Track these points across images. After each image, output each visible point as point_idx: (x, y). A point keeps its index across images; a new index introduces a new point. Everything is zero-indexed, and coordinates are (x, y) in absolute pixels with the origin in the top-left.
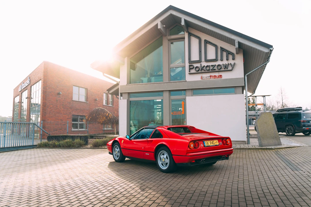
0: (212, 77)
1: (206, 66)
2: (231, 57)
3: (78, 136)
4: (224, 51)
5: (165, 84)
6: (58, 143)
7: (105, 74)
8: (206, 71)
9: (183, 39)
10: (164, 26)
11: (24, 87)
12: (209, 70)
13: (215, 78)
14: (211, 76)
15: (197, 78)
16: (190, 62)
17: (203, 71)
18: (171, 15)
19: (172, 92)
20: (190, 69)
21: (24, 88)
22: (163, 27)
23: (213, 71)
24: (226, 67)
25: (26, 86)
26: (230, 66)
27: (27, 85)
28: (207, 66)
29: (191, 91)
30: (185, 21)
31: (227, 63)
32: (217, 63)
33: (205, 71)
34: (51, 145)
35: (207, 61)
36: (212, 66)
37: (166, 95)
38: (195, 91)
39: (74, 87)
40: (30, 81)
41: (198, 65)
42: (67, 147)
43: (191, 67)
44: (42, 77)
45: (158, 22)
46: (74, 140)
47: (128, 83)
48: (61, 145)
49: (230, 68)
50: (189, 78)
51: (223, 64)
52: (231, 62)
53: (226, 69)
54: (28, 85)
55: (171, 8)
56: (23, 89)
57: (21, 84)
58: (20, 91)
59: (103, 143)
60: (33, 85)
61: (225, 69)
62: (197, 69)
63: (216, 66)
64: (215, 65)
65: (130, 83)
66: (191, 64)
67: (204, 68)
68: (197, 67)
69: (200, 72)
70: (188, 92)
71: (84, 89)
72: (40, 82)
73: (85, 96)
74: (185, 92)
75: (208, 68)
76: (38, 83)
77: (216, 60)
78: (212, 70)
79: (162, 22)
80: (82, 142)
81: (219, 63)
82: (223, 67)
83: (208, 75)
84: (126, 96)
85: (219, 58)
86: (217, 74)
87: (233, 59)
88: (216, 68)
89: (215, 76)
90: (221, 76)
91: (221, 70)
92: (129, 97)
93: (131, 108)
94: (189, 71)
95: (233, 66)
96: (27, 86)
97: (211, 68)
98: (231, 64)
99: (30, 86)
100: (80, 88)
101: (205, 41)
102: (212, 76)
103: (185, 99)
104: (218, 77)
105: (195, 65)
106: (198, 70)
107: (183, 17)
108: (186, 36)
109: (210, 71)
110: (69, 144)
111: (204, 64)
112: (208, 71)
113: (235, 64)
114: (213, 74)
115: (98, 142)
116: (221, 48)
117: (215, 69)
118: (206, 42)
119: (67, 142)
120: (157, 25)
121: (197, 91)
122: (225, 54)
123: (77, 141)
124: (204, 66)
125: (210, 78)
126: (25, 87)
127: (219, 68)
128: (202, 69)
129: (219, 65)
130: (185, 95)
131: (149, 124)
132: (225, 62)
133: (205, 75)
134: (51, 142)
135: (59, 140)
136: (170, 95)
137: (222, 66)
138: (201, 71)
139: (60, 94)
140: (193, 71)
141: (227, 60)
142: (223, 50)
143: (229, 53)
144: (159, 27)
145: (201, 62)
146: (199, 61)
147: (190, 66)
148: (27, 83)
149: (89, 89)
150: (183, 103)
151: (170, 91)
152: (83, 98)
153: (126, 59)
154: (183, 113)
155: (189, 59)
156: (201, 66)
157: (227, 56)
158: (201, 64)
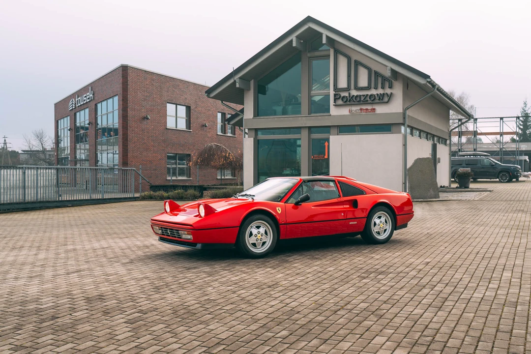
0: (362, 111)
1: (355, 95)
2: (387, 84)
3: (191, 186)
4: (379, 76)
5: (303, 118)
6: (167, 195)
7: (224, 102)
8: (356, 103)
9: (328, 57)
10: (302, 42)
11: (82, 103)
12: (360, 101)
13: (366, 112)
14: (361, 109)
15: (345, 111)
16: (336, 89)
17: (352, 102)
18: (310, 28)
19: (312, 129)
20: (336, 99)
21: (81, 105)
22: (300, 43)
23: (365, 102)
24: (380, 98)
25: (85, 102)
26: (386, 96)
27: (88, 100)
28: (357, 96)
29: (336, 128)
30: (328, 37)
31: (382, 93)
33: (354, 102)
34: (158, 196)
35: (357, 88)
36: (364, 96)
37: (305, 133)
39: (168, 104)
40: (93, 94)
41: (346, 94)
42: (178, 199)
43: (337, 97)
44: (120, 92)
45: (293, 37)
46: (186, 191)
47: (254, 116)
48: (170, 197)
49: (386, 99)
50: (335, 111)
51: (377, 94)
52: (387, 91)
54: (90, 101)
55: (309, 19)
56: (78, 106)
57: (73, 96)
58: (71, 108)
59: (224, 195)
60: (101, 102)
61: (379, 100)
62: (344, 100)
64: (367, 95)
65: (258, 116)
66: (337, 93)
67: (354, 99)
68: (344, 97)
69: (348, 103)
70: (333, 130)
71: (184, 108)
72: (116, 98)
73: (186, 120)
74: (328, 128)
75: (358, 99)
76: (110, 101)
77: (368, 88)
79: (297, 37)
80: (197, 193)
81: (373, 92)
82: (377, 98)
83: (358, 108)
84: (253, 133)
85: (373, 86)
86: (369, 107)
87: (391, 87)
88: (368, 98)
89: (367, 109)
90: (374, 109)
92: (256, 134)
93: (259, 149)
94: (335, 102)
95: (390, 96)
96: (87, 103)
97: (362, 98)
98: (387, 94)
99: (95, 103)
100: (178, 106)
101: (356, 61)
102: (363, 109)
103: (328, 140)
104: (370, 110)
106: (346, 102)
108: (332, 52)
109: (362, 102)
110: (180, 195)
111: (354, 93)
112: (359, 103)
113: (391, 94)
114: (364, 107)
115: (217, 193)
116: (376, 73)
117: (367, 101)
118: (357, 63)
119: (178, 194)
120: (292, 41)
121: (344, 128)
122: (380, 80)
123: (191, 192)
124: (354, 96)
125: (360, 111)
126: (84, 104)
127: (372, 99)
128: (350, 100)
129: (372, 95)
130: (329, 132)
131: (284, 171)
132: (380, 91)
133: (355, 108)
134: (157, 193)
135: (167, 191)
136: (310, 133)
137: (376, 96)
139: (148, 119)
140: (340, 102)
141: (383, 88)
142: (377, 74)
143: (384, 79)
144: (294, 44)
145: (350, 90)
146: (348, 89)
147: (335, 95)
148: (88, 97)
149: (192, 108)
150: (326, 144)
151: (310, 128)
152: (182, 125)
153: (252, 82)
154: (326, 157)
155: (334, 86)
156: (349, 96)
157: (382, 84)
158: (349, 94)
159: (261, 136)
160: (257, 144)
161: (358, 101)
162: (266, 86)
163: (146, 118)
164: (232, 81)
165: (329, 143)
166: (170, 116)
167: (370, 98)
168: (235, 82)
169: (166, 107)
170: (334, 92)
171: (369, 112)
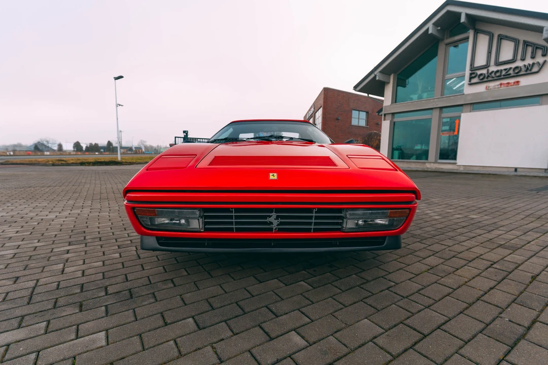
0: (502, 86)
1: (495, 70)
2: (539, 52)
4: (529, 45)
5: (436, 100)
7: (370, 95)
8: (496, 78)
9: (467, 39)
10: (439, 28)
11: (310, 115)
12: (500, 76)
13: (507, 86)
14: (501, 84)
15: (481, 88)
16: (473, 69)
17: (490, 79)
18: (448, 12)
19: (444, 109)
20: (471, 78)
22: (438, 30)
23: (508, 76)
24: (528, 69)
26: (536, 65)
28: (498, 71)
29: (469, 106)
30: (467, 15)
32: (513, 66)
33: (493, 77)
35: (498, 64)
36: (505, 70)
37: (436, 113)
38: (475, 106)
40: (314, 108)
43: (473, 75)
44: (322, 104)
45: (430, 25)
47: (392, 103)
49: (535, 69)
50: (468, 90)
51: (525, 66)
52: (540, 59)
53: (529, 72)
55: (448, 3)
57: (308, 112)
58: (307, 118)
60: (317, 112)
61: (526, 71)
62: (481, 77)
63: (512, 70)
64: (511, 68)
65: (396, 102)
66: (473, 72)
67: (493, 75)
68: (481, 75)
69: (485, 80)
70: (465, 108)
71: (365, 113)
72: (321, 108)
73: (366, 120)
74: (462, 107)
75: (498, 74)
76: (320, 110)
77: (512, 61)
78: (504, 75)
79: (435, 24)
81: (519, 63)
82: (523, 69)
83: (498, 83)
84: (390, 116)
85: (519, 58)
86: (512, 81)
87: (544, 55)
88: (511, 72)
89: (508, 83)
90: (518, 82)
91: (520, 73)
92: (393, 118)
94: (470, 81)
95: (542, 65)
96: (312, 114)
97: (504, 73)
98: (538, 63)
99: (315, 113)
100: (360, 112)
101: (500, 35)
102: (504, 84)
103: (459, 117)
104: (512, 84)
105: (479, 72)
106: (483, 79)
107: (464, 11)
108: (471, 34)
109: (502, 77)
111: (493, 68)
112: (499, 78)
113: (545, 62)
114: (505, 81)
116: (525, 42)
117: (510, 74)
118: (501, 37)
120: (428, 30)
121: (478, 105)
122: (530, 49)
124: (493, 72)
125: (499, 86)
127: (516, 71)
128: (488, 76)
129: (517, 68)
130: (461, 111)
132: (529, 61)
136: (441, 113)
137: (522, 67)
138: (487, 78)
140: (475, 80)
141: (533, 57)
142: (527, 44)
143: (537, 47)
144: (430, 32)
145: (489, 66)
146: (486, 66)
147: (471, 74)
148: (312, 111)
149: (370, 112)
150: (457, 121)
151: (441, 108)
152: (363, 123)
153: (392, 77)
154: (456, 133)
155: (471, 65)
156: (488, 72)
157: (532, 53)
158: (488, 70)
159: (397, 119)
160: (393, 125)
161: (498, 76)
162: (407, 81)
163: (338, 119)
164: (373, 76)
165: (460, 121)
166: (355, 118)
167: (514, 70)
168: (376, 76)
169: (352, 112)
170: (471, 72)
171: (511, 86)
